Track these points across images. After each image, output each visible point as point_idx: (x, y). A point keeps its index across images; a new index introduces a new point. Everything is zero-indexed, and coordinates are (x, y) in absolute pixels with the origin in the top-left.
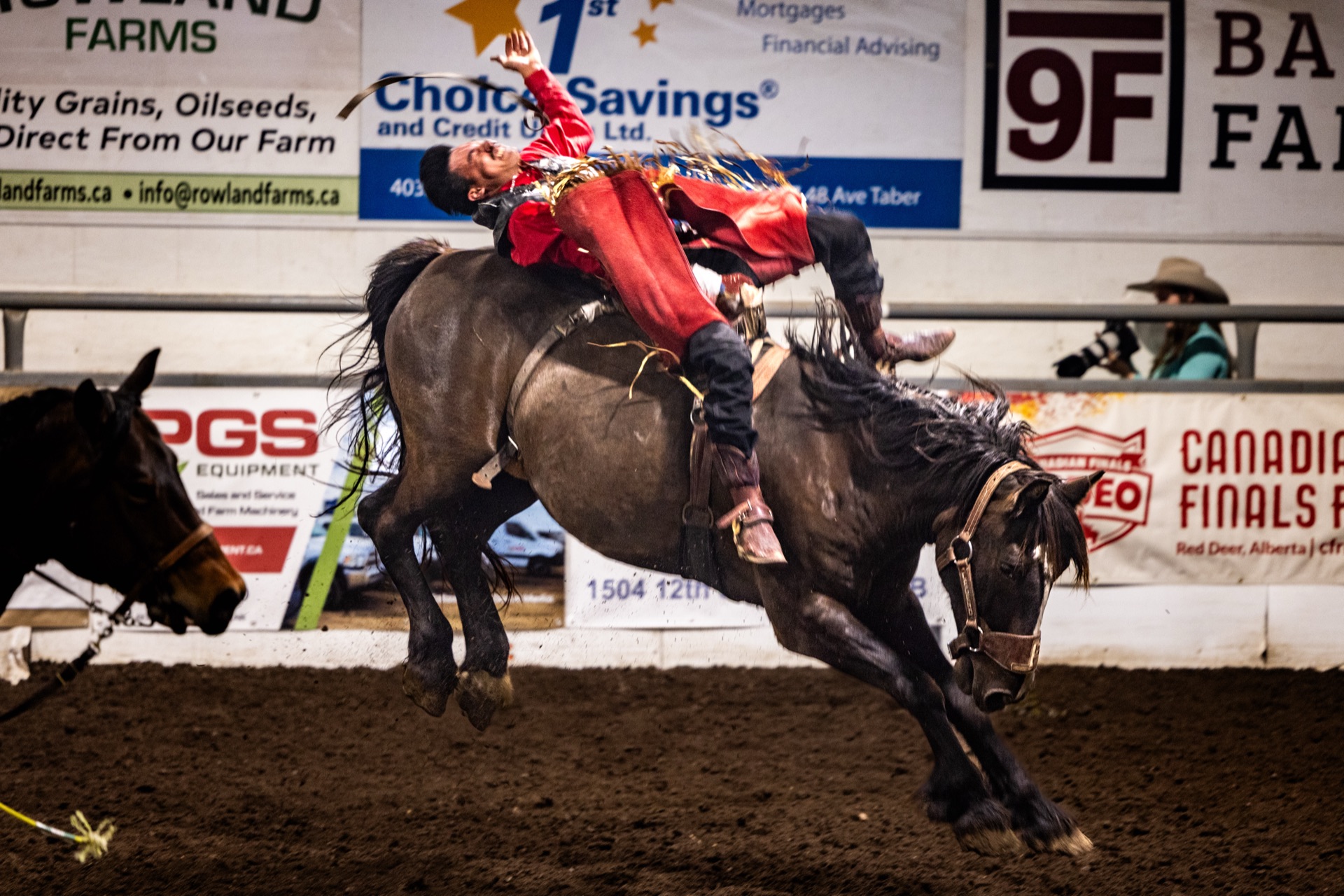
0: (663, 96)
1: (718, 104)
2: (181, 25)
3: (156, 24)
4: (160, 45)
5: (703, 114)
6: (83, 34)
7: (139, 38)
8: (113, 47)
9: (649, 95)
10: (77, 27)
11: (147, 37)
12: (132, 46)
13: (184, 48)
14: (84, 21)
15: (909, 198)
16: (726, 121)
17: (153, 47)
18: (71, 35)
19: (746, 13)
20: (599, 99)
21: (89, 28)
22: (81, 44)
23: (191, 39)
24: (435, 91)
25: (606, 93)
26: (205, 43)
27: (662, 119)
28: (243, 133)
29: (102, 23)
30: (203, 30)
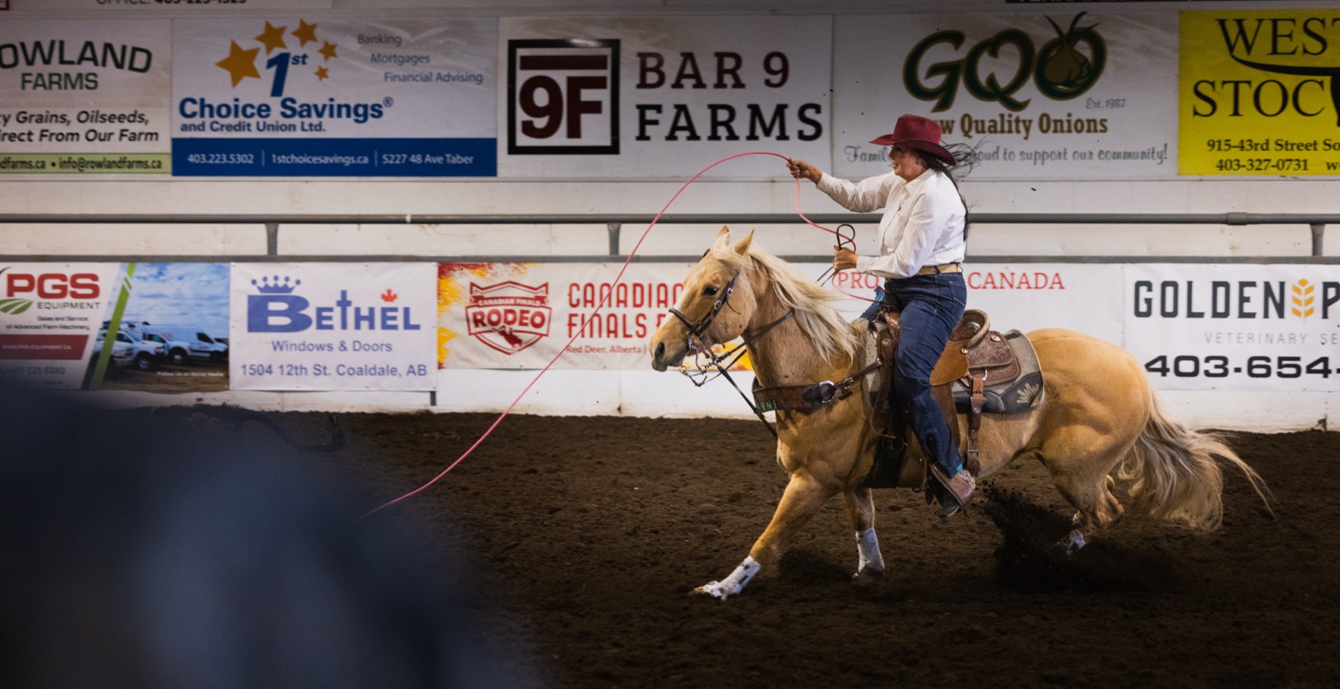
0: (332, 107)
1: (361, 111)
2: (80, 75)
3: (67, 75)
4: (69, 86)
5: (353, 117)
6: (29, 82)
7: (58, 83)
8: (45, 88)
9: (324, 106)
10: (27, 78)
11: (62, 83)
12: (55, 87)
13: (81, 88)
14: (30, 75)
15: (467, 160)
16: (365, 120)
17: (66, 88)
18: (24, 81)
19: (376, 61)
20: (298, 109)
21: (33, 78)
22: (29, 86)
23: (85, 82)
24: (211, 107)
25: (302, 106)
26: (92, 85)
27: (332, 119)
28: (111, 131)
29: (40, 75)
30: (91, 77)
